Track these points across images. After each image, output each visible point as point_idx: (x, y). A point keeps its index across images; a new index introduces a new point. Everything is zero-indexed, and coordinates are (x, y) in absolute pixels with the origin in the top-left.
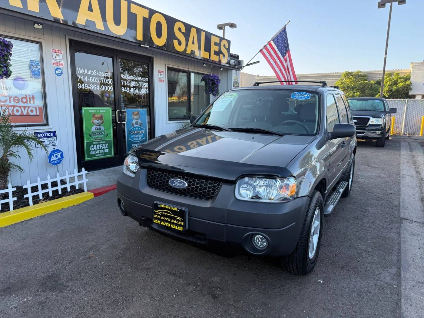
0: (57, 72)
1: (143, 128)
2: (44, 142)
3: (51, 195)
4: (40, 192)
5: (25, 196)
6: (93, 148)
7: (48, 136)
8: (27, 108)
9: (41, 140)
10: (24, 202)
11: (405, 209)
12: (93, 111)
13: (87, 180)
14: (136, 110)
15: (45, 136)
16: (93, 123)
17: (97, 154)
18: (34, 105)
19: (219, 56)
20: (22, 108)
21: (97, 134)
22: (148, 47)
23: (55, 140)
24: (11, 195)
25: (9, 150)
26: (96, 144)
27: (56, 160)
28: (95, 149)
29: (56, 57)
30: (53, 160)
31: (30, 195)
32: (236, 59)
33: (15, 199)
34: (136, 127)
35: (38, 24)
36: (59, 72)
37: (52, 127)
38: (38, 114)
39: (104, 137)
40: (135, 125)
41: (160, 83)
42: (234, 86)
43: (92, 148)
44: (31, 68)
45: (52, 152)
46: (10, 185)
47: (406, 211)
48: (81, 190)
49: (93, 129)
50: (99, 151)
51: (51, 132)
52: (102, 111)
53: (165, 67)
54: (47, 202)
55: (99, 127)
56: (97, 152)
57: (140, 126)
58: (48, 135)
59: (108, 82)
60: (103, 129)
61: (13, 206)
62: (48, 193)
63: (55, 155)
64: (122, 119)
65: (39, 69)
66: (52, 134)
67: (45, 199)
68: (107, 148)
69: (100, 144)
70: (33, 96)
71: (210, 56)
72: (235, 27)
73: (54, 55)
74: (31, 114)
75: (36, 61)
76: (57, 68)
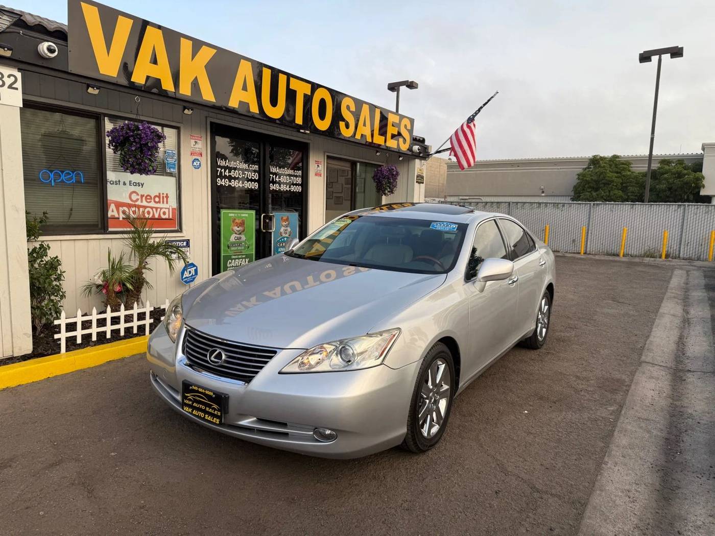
0: (195, 164)
6: (231, 263)
8: (159, 210)
11: (650, 352)
12: (233, 215)
14: (285, 214)
16: (233, 230)
18: (167, 206)
19: (398, 141)
20: (154, 210)
21: (236, 245)
22: (309, 132)
23: (188, 251)
24: (147, 315)
25: (143, 261)
26: (235, 259)
27: (189, 277)
28: (233, 266)
29: (194, 145)
30: (186, 276)
32: (421, 144)
33: (152, 321)
34: (284, 238)
35: (188, 109)
36: (197, 164)
37: (186, 234)
38: (171, 217)
39: (244, 249)
40: (284, 235)
41: (317, 177)
42: (417, 182)
43: (230, 263)
44: (166, 159)
45: (186, 266)
46: (148, 304)
47: (650, 354)
49: (233, 238)
51: (183, 241)
52: (244, 215)
53: (324, 156)
55: (239, 236)
57: (289, 236)
59: (253, 177)
60: (244, 239)
61: (150, 329)
63: (188, 271)
64: (267, 226)
65: (175, 160)
66: (185, 244)
69: (239, 259)
70: (167, 194)
71: (385, 142)
72: (416, 88)
73: (193, 142)
74: (163, 217)
75: (172, 151)
76: (195, 159)
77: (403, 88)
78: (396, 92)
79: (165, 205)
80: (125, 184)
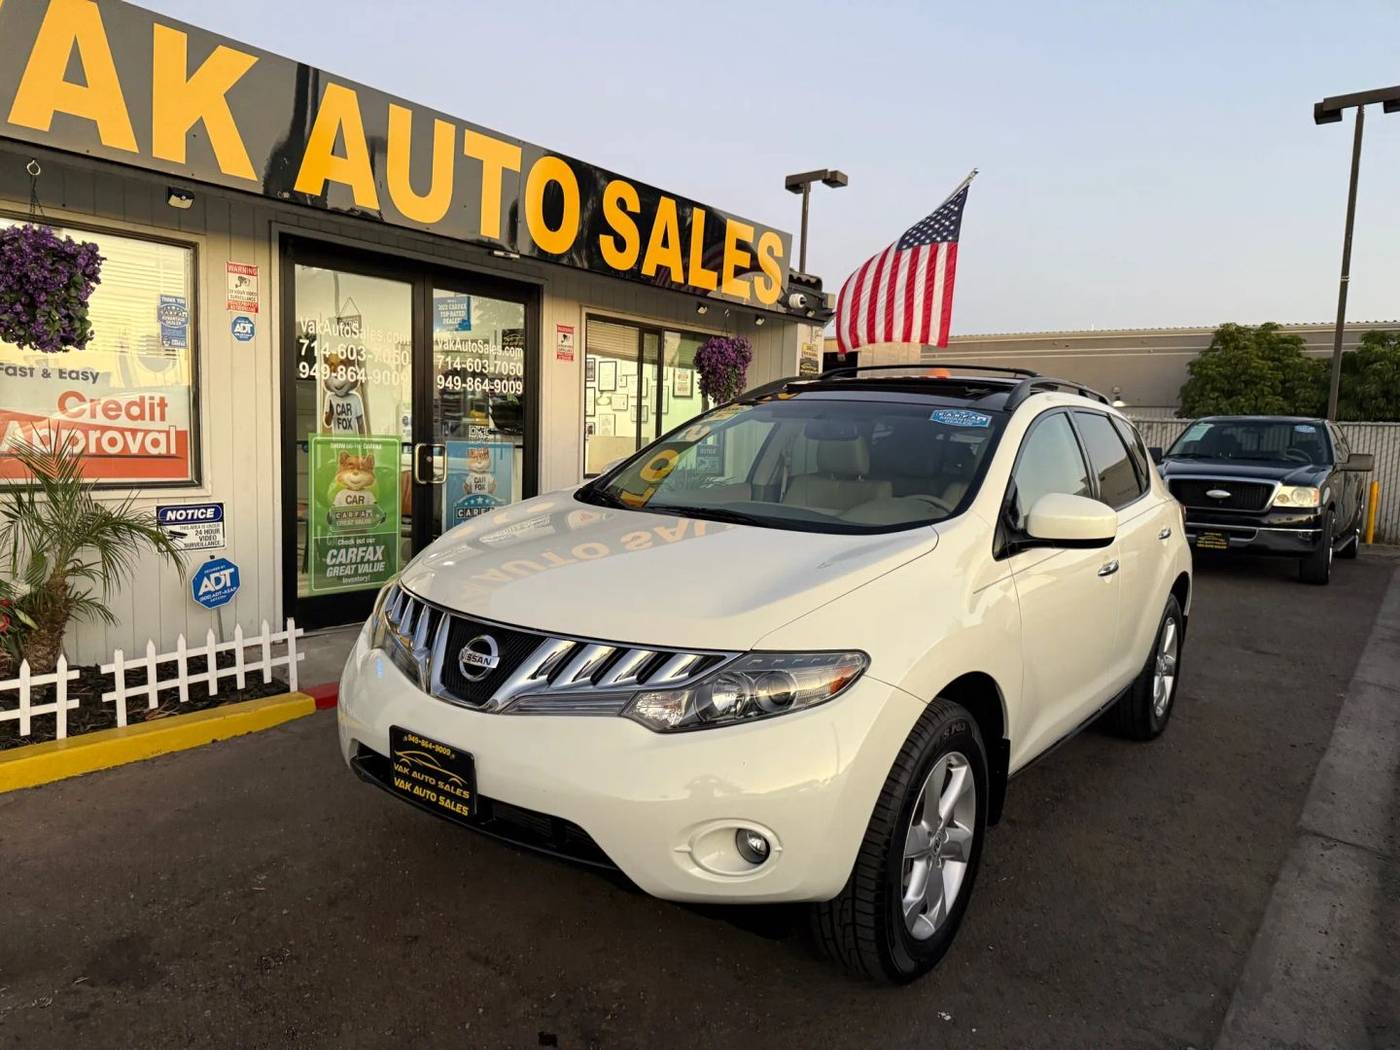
0: (238, 328)
1: (499, 500)
2: (185, 535)
3: (184, 697)
4: (152, 688)
5: (106, 697)
6: (336, 557)
7: (198, 518)
8: (140, 436)
9: (176, 528)
10: (103, 715)
11: (1324, 801)
12: (343, 446)
13: (302, 656)
15: (189, 517)
16: (342, 481)
17: (348, 576)
18: (164, 426)
19: (753, 282)
20: (128, 435)
21: (351, 515)
22: (516, 256)
23: (218, 531)
24: (62, 691)
25: (70, 558)
26: (347, 547)
27: (218, 591)
28: (340, 562)
29: (237, 286)
30: (206, 590)
31: (120, 695)
32: (810, 290)
33: (75, 704)
34: (477, 498)
35: (179, 196)
36: (244, 328)
37: (211, 491)
38: (173, 451)
39: (372, 525)
40: (475, 492)
41: (562, 362)
42: (801, 374)
43: (333, 556)
44: (160, 318)
45: (206, 566)
46: (62, 663)
47: (1325, 806)
48: (279, 686)
49: (341, 499)
50: (354, 567)
51: (206, 507)
52: (372, 447)
53: (580, 316)
54: (172, 718)
55: (358, 494)
56: (348, 572)
57: (490, 492)
58: (198, 514)
59: (396, 359)
60: (373, 500)
61: (68, 725)
62: (177, 689)
63: (213, 576)
64: (431, 472)
65: (183, 320)
66: (210, 513)
67: (166, 709)
68: (381, 558)
69: (357, 546)
70: (162, 399)
71: (720, 282)
72: (843, 185)
73: (233, 279)
74: (153, 451)
75: (176, 298)
76: (238, 318)
77: (817, 186)
78: (801, 195)
79: (158, 425)
80: (46, 374)
